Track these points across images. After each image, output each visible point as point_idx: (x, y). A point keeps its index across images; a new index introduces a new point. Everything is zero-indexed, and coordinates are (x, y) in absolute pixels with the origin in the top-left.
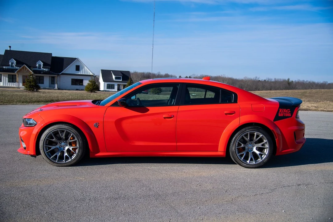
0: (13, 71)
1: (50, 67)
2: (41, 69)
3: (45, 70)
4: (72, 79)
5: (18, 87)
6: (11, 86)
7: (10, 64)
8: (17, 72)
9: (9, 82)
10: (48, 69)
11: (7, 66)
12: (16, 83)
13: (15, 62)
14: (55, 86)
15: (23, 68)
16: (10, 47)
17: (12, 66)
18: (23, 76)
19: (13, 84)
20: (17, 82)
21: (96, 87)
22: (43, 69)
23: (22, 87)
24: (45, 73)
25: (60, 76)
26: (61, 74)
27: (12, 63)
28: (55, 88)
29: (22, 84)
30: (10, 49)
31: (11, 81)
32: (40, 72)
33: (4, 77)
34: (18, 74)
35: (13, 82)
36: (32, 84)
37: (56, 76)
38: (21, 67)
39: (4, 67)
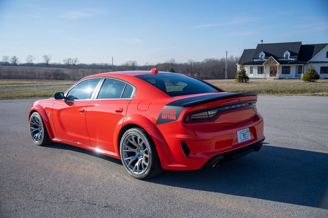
0: (261, 63)
1: (297, 56)
2: (288, 59)
3: (291, 59)
4: (321, 67)
5: (264, 78)
6: (259, 77)
7: (260, 56)
8: (265, 64)
9: (258, 73)
10: (295, 59)
11: (256, 59)
12: (263, 74)
13: (264, 54)
14: (301, 76)
15: (270, 60)
16: (262, 41)
17: (261, 59)
18: (270, 67)
19: (262, 76)
20: (265, 73)
21: (315, 75)
22: (290, 58)
23: (268, 78)
24: (292, 63)
25: (308, 65)
26: (309, 63)
27: (262, 56)
28: (301, 77)
29: (269, 75)
30: (262, 42)
31: (260, 72)
32: (286, 62)
33: (255, 69)
34: (265, 66)
35: (261, 73)
36: (241, 75)
37: (303, 65)
38: (268, 58)
39: (255, 60)
